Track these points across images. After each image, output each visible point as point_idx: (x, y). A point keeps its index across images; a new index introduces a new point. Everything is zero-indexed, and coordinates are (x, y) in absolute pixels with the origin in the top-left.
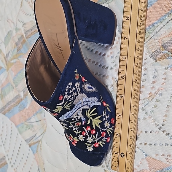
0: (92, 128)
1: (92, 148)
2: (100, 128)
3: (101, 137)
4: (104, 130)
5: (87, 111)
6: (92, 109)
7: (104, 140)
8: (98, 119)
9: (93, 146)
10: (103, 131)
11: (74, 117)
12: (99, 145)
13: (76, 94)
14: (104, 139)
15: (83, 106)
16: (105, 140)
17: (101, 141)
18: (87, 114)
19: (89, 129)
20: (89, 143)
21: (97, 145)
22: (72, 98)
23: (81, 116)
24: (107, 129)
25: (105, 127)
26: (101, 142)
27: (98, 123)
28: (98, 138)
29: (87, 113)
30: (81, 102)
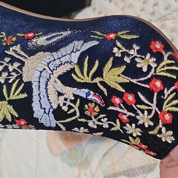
0: (120, 95)
1: (167, 131)
2: (134, 81)
3: (156, 94)
4: (149, 76)
5: (73, 75)
6: (80, 63)
7: (169, 95)
8: (111, 68)
9: (164, 125)
10: (147, 82)
11: (59, 102)
12: (169, 112)
13: (16, 65)
14: (166, 92)
15: (52, 71)
16: (172, 93)
17: (165, 103)
18: (79, 78)
19: (117, 100)
20: (151, 128)
21: (168, 117)
22: (12, 76)
23: (69, 92)
24: (153, 71)
25: (145, 69)
26: (167, 104)
27: (119, 76)
28: (152, 102)
29: (78, 76)
30: (41, 69)
